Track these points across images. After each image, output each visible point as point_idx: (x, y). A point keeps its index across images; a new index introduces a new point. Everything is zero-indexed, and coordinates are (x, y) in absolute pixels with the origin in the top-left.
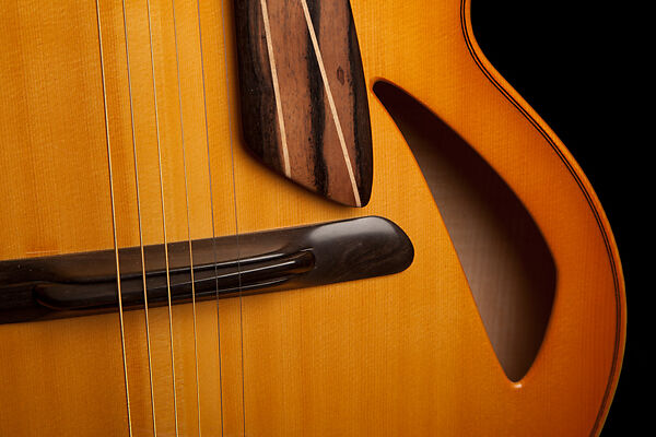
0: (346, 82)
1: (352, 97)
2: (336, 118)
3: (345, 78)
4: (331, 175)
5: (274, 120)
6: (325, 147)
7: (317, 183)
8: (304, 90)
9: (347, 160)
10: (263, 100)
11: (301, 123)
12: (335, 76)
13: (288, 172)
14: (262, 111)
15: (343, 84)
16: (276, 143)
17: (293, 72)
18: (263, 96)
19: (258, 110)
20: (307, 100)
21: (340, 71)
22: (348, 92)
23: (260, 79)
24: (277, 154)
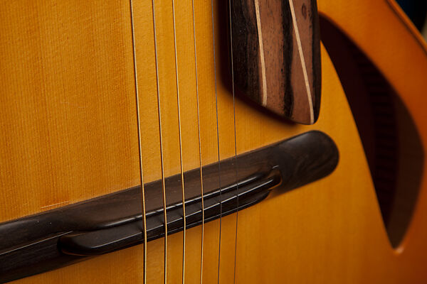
0: (308, 17)
1: (311, 29)
2: (300, 48)
3: (308, 14)
4: (296, 99)
5: (257, 56)
6: (292, 75)
7: (285, 108)
8: (279, 27)
9: (307, 85)
10: (249, 39)
11: (276, 56)
12: (300, 12)
13: (265, 102)
14: (248, 50)
15: (305, 18)
16: (258, 76)
17: (272, 12)
18: (250, 35)
19: (245, 49)
20: (281, 35)
21: (304, 7)
22: (308, 26)
23: (247, 20)
24: (258, 87)
